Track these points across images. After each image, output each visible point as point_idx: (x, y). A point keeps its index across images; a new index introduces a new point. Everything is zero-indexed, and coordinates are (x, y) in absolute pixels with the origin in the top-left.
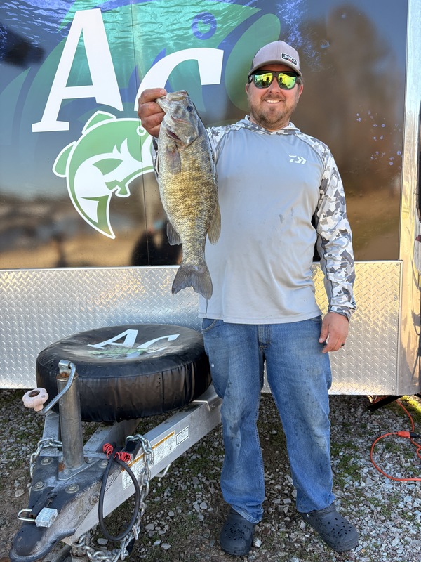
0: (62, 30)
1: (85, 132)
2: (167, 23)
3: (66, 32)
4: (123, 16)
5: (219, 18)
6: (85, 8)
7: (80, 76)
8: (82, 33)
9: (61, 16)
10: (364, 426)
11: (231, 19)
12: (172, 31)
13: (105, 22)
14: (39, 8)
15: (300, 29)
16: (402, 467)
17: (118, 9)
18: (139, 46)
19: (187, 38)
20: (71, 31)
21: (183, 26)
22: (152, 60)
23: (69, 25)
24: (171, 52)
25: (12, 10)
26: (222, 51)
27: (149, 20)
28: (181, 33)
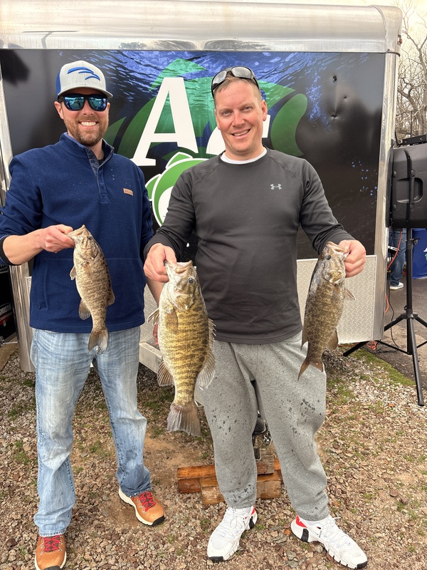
0: (153, 90)
1: (168, 167)
3: (156, 92)
4: (200, 85)
5: (268, 94)
6: (171, 76)
7: (165, 126)
8: (168, 95)
9: (152, 79)
11: (277, 94)
13: (186, 88)
14: (134, 72)
15: (319, 105)
17: (197, 79)
20: (159, 92)
23: (159, 87)
25: (111, 70)
26: (270, 116)
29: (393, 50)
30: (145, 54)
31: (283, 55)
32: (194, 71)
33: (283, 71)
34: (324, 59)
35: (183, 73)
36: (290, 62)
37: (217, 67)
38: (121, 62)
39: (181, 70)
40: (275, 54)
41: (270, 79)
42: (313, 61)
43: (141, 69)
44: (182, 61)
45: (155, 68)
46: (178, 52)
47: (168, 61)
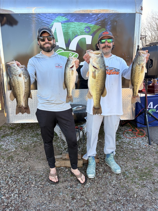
2: (78, 28)
4: (67, 25)
5: (91, 28)
6: (57, 22)
8: (56, 29)
9: (50, 23)
10: (121, 130)
11: (95, 28)
12: (79, 30)
13: (62, 26)
14: (44, 21)
16: (131, 136)
17: (66, 23)
18: (71, 33)
19: (83, 32)
21: (82, 29)
22: (74, 37)
23: (52, 26)
24: (79, 35)
25: (36, 20)
26: (92, 36)
27: (74, 27)
28: (82, 31)
29: (139, 12)
30: (47, 15)
31: (97, 14)
32: (65, 20)
33: (97, 20)
34: (112, 15)
35: (61, 21)
36: (99, 17)
37: (73, 19)
38: (40, 17)
39: (60, 20)
40: (93, 14)
41: (92, 23)
42: (108, 16)
43: (46, 19)
44: (60, 17)
45: (51, 19)
46: (59, 14)
47: (56, 17)
